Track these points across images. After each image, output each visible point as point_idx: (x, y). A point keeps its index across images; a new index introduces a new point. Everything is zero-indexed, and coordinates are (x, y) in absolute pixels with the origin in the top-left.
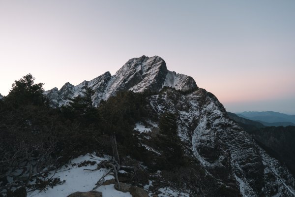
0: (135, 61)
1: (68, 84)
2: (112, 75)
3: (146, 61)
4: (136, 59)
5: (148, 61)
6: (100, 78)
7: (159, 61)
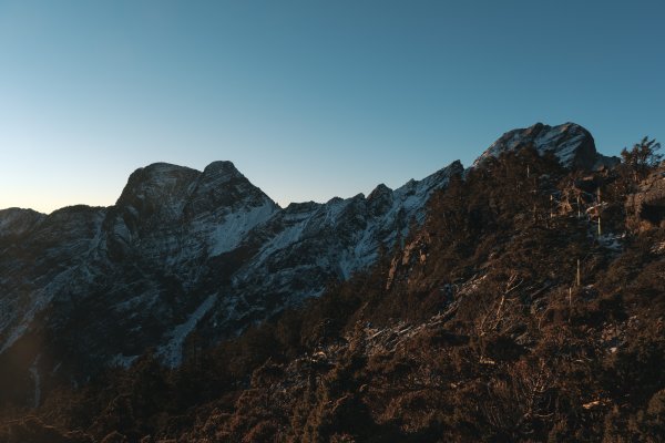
0: (517, 136)
1: (382, 187)
2: (465, 167)
3: (543, 135)
4: (522, 131)
5: (550, 135)
6: (441, 174)
7: (575, 135)
